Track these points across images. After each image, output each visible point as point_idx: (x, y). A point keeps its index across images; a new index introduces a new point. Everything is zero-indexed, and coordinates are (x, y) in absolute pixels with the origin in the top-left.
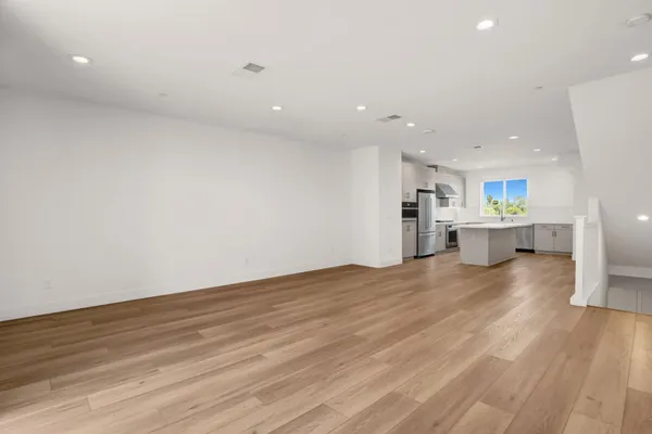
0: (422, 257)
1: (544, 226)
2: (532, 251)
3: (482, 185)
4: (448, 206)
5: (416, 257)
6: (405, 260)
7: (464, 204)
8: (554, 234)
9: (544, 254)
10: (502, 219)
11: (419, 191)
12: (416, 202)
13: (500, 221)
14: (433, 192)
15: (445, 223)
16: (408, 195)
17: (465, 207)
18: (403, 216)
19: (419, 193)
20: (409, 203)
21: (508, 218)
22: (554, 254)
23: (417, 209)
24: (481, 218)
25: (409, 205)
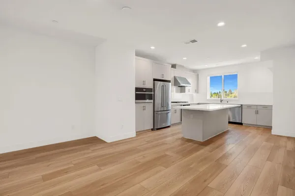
0: (158, 129)
1: (249, 106)
2: (241, 124)
3: (209, 78)
4: (185, 92)
5: (152, 130)
6: (139, 133)
7: (197, 91)
8: (257, 112)
9: (249, 126)
10: (221, 101)
11: (155, 80)
12: (153, 88)
13: (220, 102)
14: (169, 81)
15: (180, 104)
16: (144, 82)
17: (198, 93)
18: (137, 99)
19: (155, 82)
20: (145, 88)
21: (225, 100)
22: (257, 127)
23: (153, 93)
24: (208, 100)
25: (144, 90)
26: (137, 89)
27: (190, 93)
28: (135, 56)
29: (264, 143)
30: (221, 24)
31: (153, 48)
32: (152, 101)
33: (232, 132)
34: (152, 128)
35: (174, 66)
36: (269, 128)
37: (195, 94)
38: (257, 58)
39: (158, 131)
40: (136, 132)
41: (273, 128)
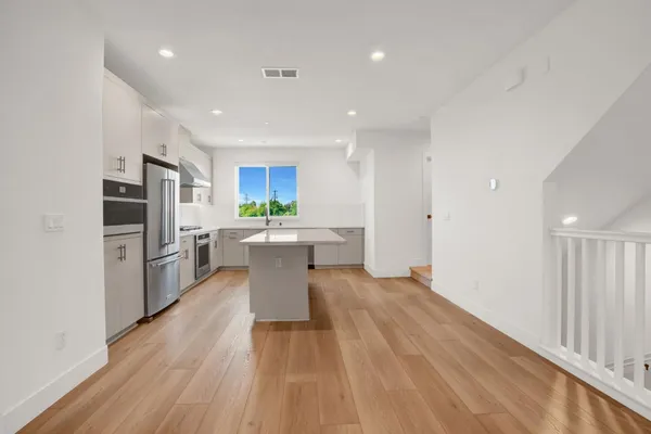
2: (312, 268)
3: (236, 170)
4: (192, 201)
7: (211, 200)
9: (327, 269)
11: (146, 159)
12: (141, 184)
13: (264, 225)
14: (175, 168)
16: (122, 164)
17: (212, 203)
19: (148, 165)
20: (123, 185)
21: (275, 220)
25: (123, 191)
28: (103, 69)
30: (378, 56)
32: (140, 227)
34: (143, 315)
36: (359, 269)
39: (157, 319)
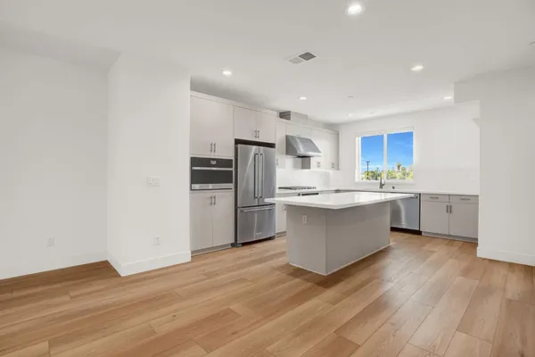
0: (244, 244)
1: (434, 197)
2: (418, 233)
3: (358, 140)
4: (309, 168)
5: (233, 245)
6: (197, 254)
7: (336, 165)
8: (449, 209)
9: (434, 237)
10: (382, 186)
11: (238, 142)
12: (233, 158)
13: (378, 188)
14: (272, 145)
15: (298, 191)
16: (213, 147)
17: (338, 169)
18: (193, 181)
19: (239, 146)
20: (214, 159)
21: (389, 184)
22: (450, 240)
23: (233, 169)
24: (357, 184)
25: (214, 163)
26: (195, 161)
27: (322, 170)
28: (188, 92)
29: (459, 279)
31: (227, 73)
32: (232, 185)
33: (396, 252)
34: (233, 241)
35: (284, 115)
36: (472, 243)
37: (331, 172)
38: (449, 98)
39: (245, 247)
40: (192, 252)
41: (479, 242)
